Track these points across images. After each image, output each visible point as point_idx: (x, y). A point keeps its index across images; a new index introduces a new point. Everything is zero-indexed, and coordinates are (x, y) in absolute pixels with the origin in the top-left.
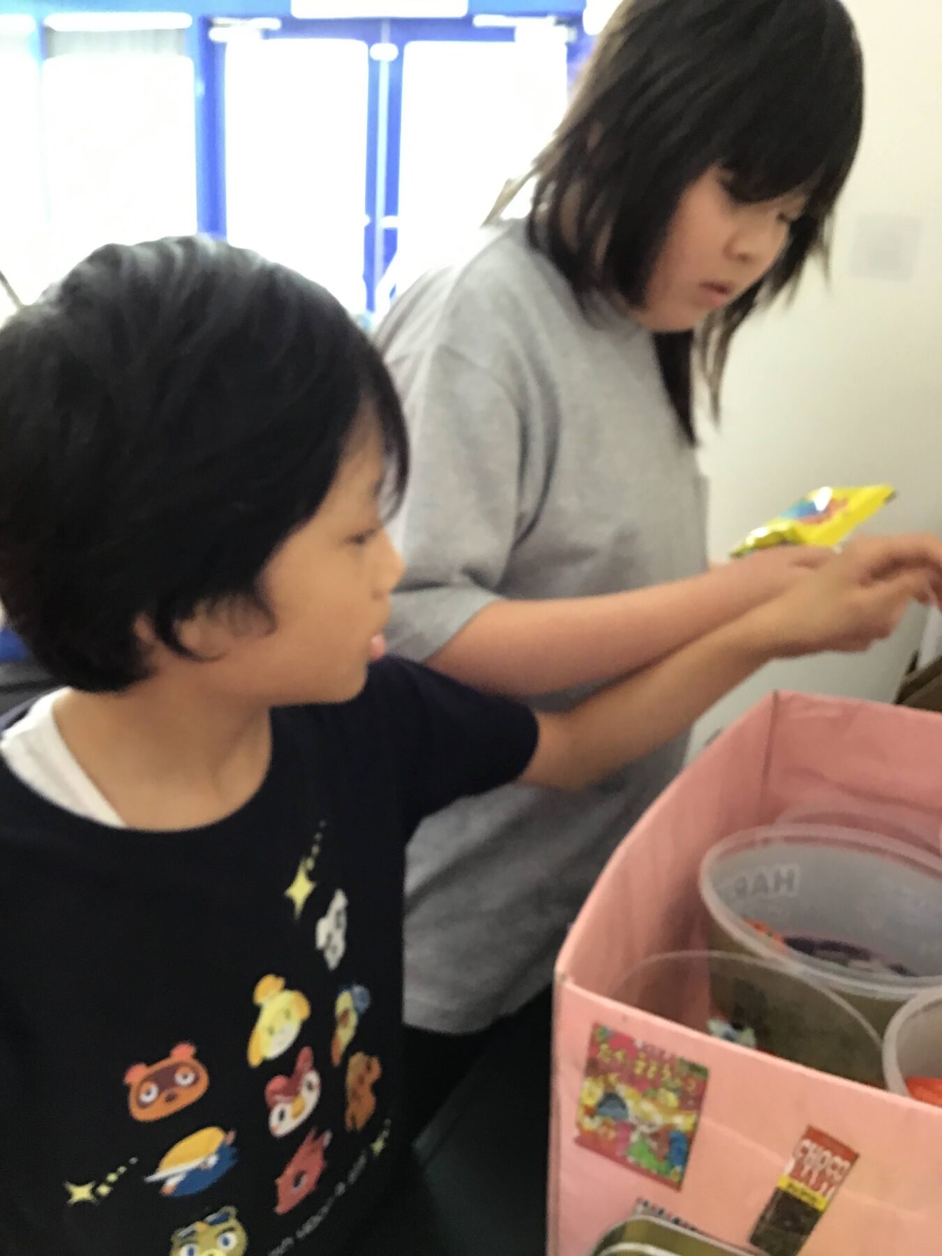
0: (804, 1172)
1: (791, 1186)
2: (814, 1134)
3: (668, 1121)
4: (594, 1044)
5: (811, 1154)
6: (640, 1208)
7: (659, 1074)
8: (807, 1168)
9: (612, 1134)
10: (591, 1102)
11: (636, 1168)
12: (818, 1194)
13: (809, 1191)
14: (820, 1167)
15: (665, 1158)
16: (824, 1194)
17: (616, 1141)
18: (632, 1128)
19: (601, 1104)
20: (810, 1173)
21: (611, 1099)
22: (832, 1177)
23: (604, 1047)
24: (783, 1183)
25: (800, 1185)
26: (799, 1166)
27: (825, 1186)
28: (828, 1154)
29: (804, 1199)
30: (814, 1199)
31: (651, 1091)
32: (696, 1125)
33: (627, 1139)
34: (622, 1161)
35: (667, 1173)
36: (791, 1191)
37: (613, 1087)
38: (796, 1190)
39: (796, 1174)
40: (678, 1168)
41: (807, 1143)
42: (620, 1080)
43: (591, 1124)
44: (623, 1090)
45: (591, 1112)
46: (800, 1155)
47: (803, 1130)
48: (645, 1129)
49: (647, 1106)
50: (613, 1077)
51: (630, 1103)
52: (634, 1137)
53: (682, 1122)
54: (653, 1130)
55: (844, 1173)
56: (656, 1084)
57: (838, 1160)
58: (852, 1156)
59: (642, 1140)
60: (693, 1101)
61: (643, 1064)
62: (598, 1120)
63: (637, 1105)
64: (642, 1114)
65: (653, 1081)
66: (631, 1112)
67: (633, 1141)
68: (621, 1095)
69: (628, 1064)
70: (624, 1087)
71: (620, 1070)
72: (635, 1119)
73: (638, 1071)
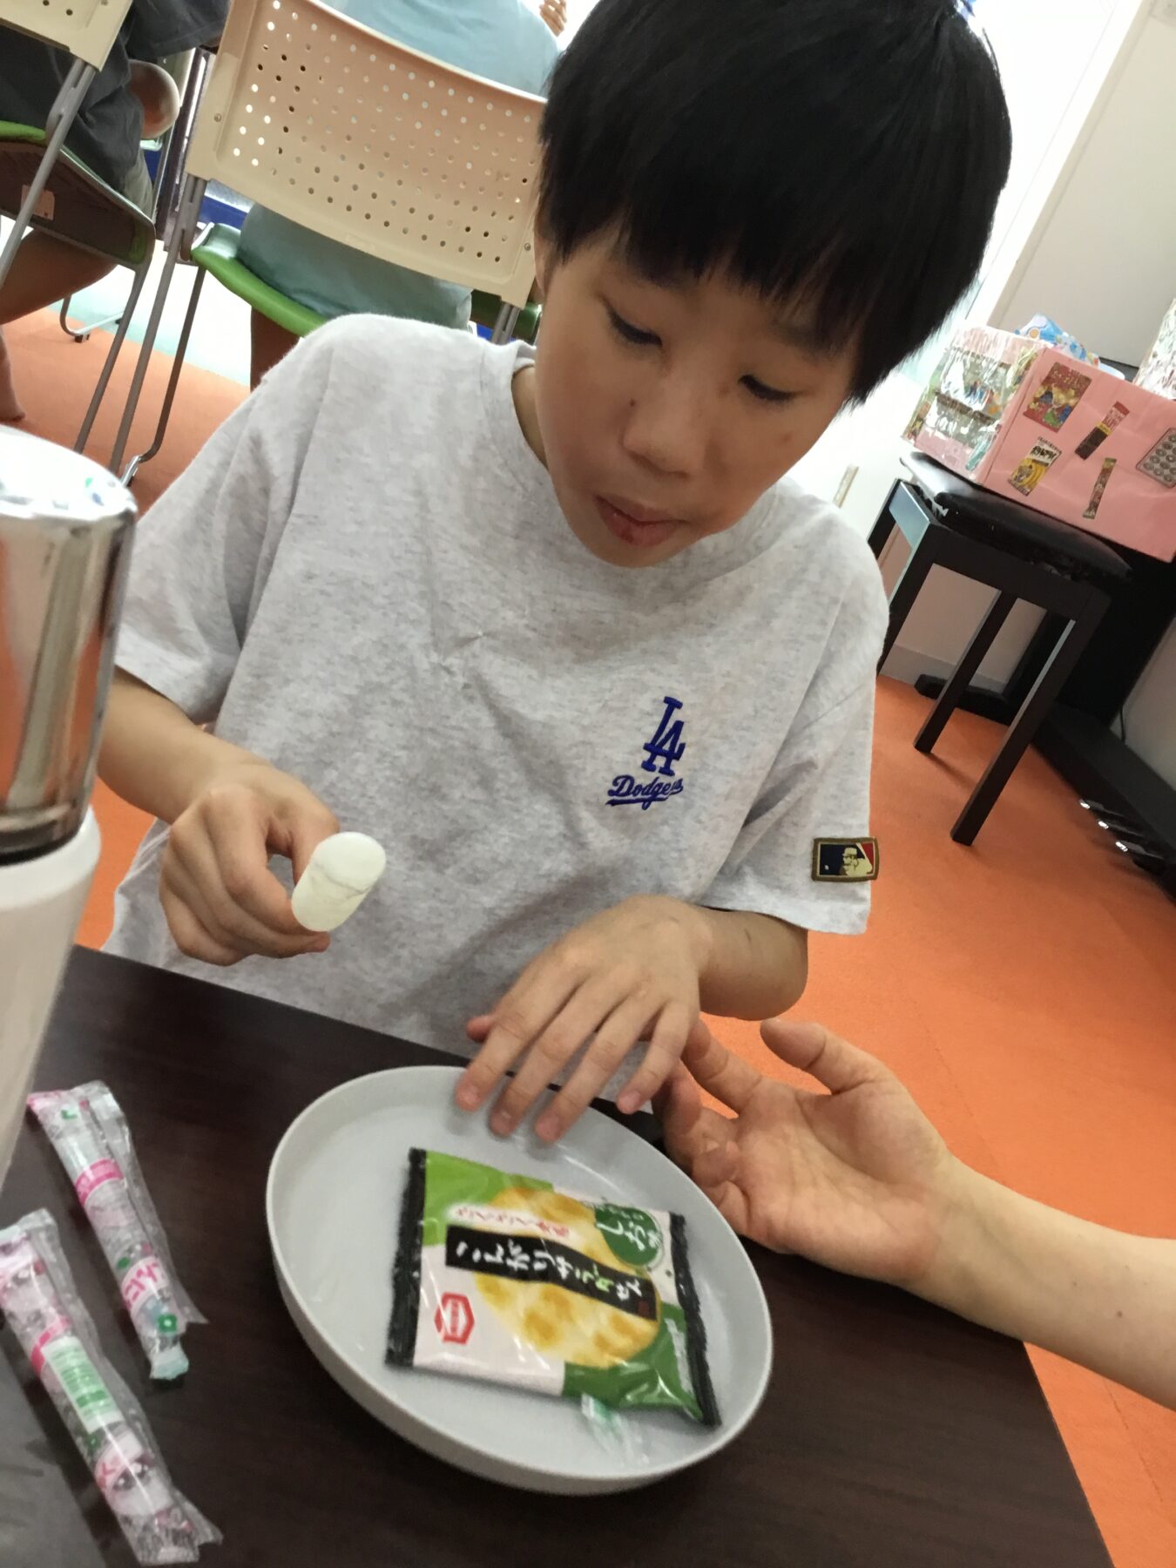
0: (1108, 421)
1: (1101, 425)
2: (1118, 406)
3: (1066, 402)
4: (1052, 370)
5: (1113, 413)
6: (1038, 441)
7: (1072, 383)
8: (1109, 419)
9: (1041, 409)
10: (1039, 396)
11: (1044, 424)
12: (1109, 429)
14: (1114, 418)
15: (1058, 418)
16: (1111, 428)
17: (1041, 413)
18: (1051, 406)
19: (1042, 398)
21: (1049, 394)
22: (1117, 421)
23: (1056, 372)
24: (1098, 426)
25: (1104, 425)
26: (1107, 418)
27: (1113, 424)
28: (1119, 413)
29: (1104, 430)
30: (1107, 431)
31: (1066, 390)
32: (1077, 403)
34: (1040, 421)
35: (1056, 425)
37: (1052, 389)
38: (1102, 427)
39: (1105, 422)
40: (1061, 423)
41: (1114, 409)
42: (1055, 386)
43: (1033, 406)
45: (1036, 400)
46: (1109, 414)
47: (1114, 402)
48: (1055, 407)
49: (1061, 396)
50: (1052, 386)
51: (1054, 396)
52: (1050, 410)
53: (1072, 402)
54: (1059, 407)
55: (1120, 419)
56: (1068, 387)
57: (1121, 415)
58: (1126, 412)
59: (1052, 412)
60: (1079, 394)
61: (1067, 379)
62: (1037, 404)
63: (1058, 397)
64: (1058, 401)
65: (1068, 385)
66: (1053, 400)
67: (1048, 411)
68: (1053, 393)
69: (1062, 379)
70: (1056, 389)
71: (1058, 382)
72: (1054, 403)
73: (1065, 382)
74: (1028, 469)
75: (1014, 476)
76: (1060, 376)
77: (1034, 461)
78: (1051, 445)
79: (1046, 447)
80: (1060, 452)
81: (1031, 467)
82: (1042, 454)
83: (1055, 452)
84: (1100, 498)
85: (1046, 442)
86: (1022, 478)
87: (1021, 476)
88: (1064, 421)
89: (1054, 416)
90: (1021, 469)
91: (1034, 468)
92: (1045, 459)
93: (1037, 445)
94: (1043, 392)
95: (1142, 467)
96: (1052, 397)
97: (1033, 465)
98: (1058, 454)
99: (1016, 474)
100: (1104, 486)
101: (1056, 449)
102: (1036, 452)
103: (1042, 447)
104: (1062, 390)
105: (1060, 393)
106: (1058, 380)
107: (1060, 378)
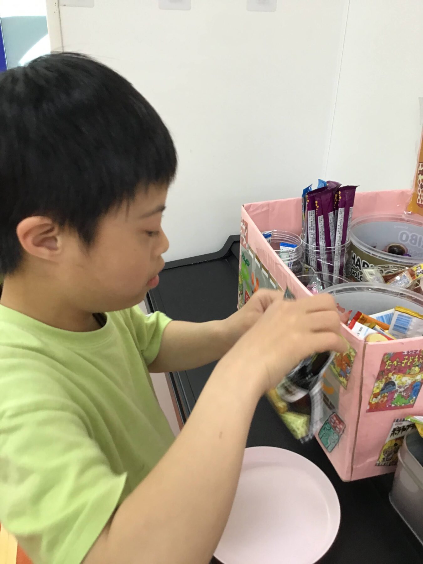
3: (414, 380)
4: (383, 363)
9: (386, 399)
10: (378, 391)
11: (395, 408)
17: (387, 401)
18: (397, 391)
19: (383, 390)
21: (390, 384)
31: (408, 371)
33: (392, 398)
34: (390, 408)
35: (409, 402)
37: (391, 378)
40: (414, 398)
42: (394, 373)
43: (374, 401)
44: (395, 378)
45: (376, 396)
48: (402, 390)
49: (405, 379)
50: (390, 375)
51: (396, 383)
52: (396, 395)
53: (420, 377)
54: (405, 388)
56: (410, 367)
59: (399, 395)
61: (406, 361)
62: (379, 397)
63: (401, 381)
64: (402, 384)
65: (409, 366)
66: (397, 386)
67: (395, 397)
68: (394, 380)
69: (399, 364)
70: (395, 376)
71: (395, 369)
72: (398, 387)
73: (403, 365)
74: (394, 448)
75: (381, 460)
76: (395, 362)
77: (397, 439)
79: (405, 424)
81: (396, 445)
86: (390, 456)
87: (388, 455)
88: (417, 395)
89: (403, 397)
90: (386, 452)
93: (395, 426)
94: (382, 385)
96: (394, 385)
99: (383, 456)
102: (396, 431)
103: (400, 426)
104: (403, 373)
105: (401, 377)
106: (395, 367)
107: (396, 365)
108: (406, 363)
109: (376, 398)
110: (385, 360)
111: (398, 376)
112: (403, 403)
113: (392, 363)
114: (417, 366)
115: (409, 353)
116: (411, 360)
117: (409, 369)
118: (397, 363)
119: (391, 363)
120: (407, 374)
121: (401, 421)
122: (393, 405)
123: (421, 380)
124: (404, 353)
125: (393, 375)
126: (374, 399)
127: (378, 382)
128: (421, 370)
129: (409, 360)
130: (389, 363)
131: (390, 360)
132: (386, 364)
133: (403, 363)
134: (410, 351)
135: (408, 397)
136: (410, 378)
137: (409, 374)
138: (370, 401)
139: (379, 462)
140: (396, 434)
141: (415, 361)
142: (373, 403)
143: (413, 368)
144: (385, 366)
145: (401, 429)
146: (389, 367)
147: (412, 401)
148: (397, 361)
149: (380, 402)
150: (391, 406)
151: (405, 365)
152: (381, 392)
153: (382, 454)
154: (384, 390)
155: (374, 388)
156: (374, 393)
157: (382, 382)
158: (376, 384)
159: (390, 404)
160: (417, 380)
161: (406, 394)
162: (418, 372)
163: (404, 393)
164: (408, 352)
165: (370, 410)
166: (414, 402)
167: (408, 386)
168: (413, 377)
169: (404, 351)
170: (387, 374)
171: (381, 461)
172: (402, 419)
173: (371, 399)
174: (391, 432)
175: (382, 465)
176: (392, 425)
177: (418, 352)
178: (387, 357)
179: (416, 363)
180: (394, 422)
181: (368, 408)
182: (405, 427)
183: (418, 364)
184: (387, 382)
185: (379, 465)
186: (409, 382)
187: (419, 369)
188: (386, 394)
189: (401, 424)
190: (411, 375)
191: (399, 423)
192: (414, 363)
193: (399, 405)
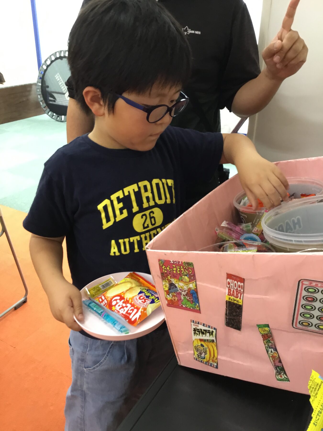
0: (232, 292)
1: (230, 298)
2: (229, 276)
3: (189, 287)
4: (161, 267)
5: (231, 284)
6: (192, 324)
7: (180, 271)
8: (232, 290)
9: (176, 299)
10: (167, 289)
11: (186, 309)
12: (238, 299)
13: (235, 299)
14: (236, 288)
16: (240, 299)
17: (178, 301)
18: (180, 294)
19: (169, 289)
20: (233, 291)
21: (172, 285)
22: (240, 290)
24: (227, 299)
25: (232, 297)
26: (229, 290)
27: (239, 295)
28: (236, 282)
29: (235, 302)
30: (238, 301)
32: (196, 286)
33: (181, 299)
34: (182, 308)
35: (195, 307)
36: (230, 300)
37: (171, 281)
38: (232, 300)
41: (228, 280)
44: (174, 281)
46: (228, 286)
47: (225, 275)
48: (183, 293)
49: (181, 284)
50: (169, 277)
51: (177, 285)
52: (182, 297)
53: (192, 286)
54: (186, 292)
55: (243, 288)
57: (239, 283)
58: (242, 280)
59: (185, 298)
60: (193, 277)
61: (175, 269)
62: (170, 294)
63: (179, 285)
64: (181, 288)
65: (180, 274)
66: (178, 288)
67: (182, 299)
68: (174, 282)
69: (172, 271)
70: (173, 280)
71: (170, 274)
72: (180, 290)
73: (175, 272)
74: (202, 348)
76: (168, 268)
77: (201, 340)
78: (204, 325)
79: (200, 327)
80: (215, 329)
81: (202, 345)
82: (203, 332)
83: (211, 330)
84: (280, 361)
85: (198, 323)
86: (203, 355)
87: (201, 354)
88: (198, 302)
89: (188, 301)
90: (197, 349)
91: (205, 346)
92: (207, 337)
93: (194, 327)
94: (168, 285)
95: (299, 326)
96: (176, 287)
97: (203, 343)
98: (214, 331)
99: (196, 353)
100: (276, 350)
101: (209, 327)
102: (196, 332)
103: (198, 328)
104: (177, 279)
105: (178, 282)
106: (169, 273)
107: (169, 270)
108: (176, 270)
109: (169, 295)
110: (161, 265)
111: (175, 280)
112: (191, 307)
113: (167, 268)
114: (186, 275)
115: (175, 263)
116: (179, 269)
117: (181, 277)
118: (170, 269)
119: (165, 268)
120: (181, 280)
121: (196, 323)
122: (184, 306)
123: (194, 289)
124: (171, 261)
125: (170, 278)
126: (168, 296)
127: (164, 281)
128: (190, 280)
129: (177, 269)
130: (164, 268)
131: (164, 266)
132: (163, 268)
133: (174, 270)
134: (174, 261)
135: (193, 303)
136: (184, 284)
137: (182, 280)
138: (166, 297)
139: (196, 356)
140: (197, 334)
141: (182, 270)
142: (169, 299)
143: (183, 276)
144: (163, 270)
145: (200, 331)
146: (166, 271)
147: (197, 307)
148: (169, 268)
149: (173, 300)
150: (182, 306)
151: (176, 272)
152: (169, 291)
153: (195, 350)
154: (171, 289)
155: (163, 285)
156: (165, 290)
157: (167, 282)
158: (164, 283)
159: (182, 305)
160: (191, 288)
161: (189, 299)
162: (189, 281)
163: (187, 297)
164: (173, 261)
165: (169, 305)
166: (199, 308)
167: (187, 291)
168: (187, 285)
169: (170, 261)
170: (167, 276)
171: (197, 357)
172: (197, 322)
173: (166, 296)
174: (193, 332)
175: (199, 361)
176: (191, 325)
177: (180, 263)
178: (161, 263)
179: (184, 272)
180: (191, 322)
181: (167, 302)
182: (203, 331)
183: (185, 274)
184: (170, 283)
185: (197, 360)
186: (186, 288)
187: (189, 279)
188: (174, 294)
189: (198, 326)
190: (184, 282)
191: (196, 324)
192: (182, 272)
193: (188, 307)
